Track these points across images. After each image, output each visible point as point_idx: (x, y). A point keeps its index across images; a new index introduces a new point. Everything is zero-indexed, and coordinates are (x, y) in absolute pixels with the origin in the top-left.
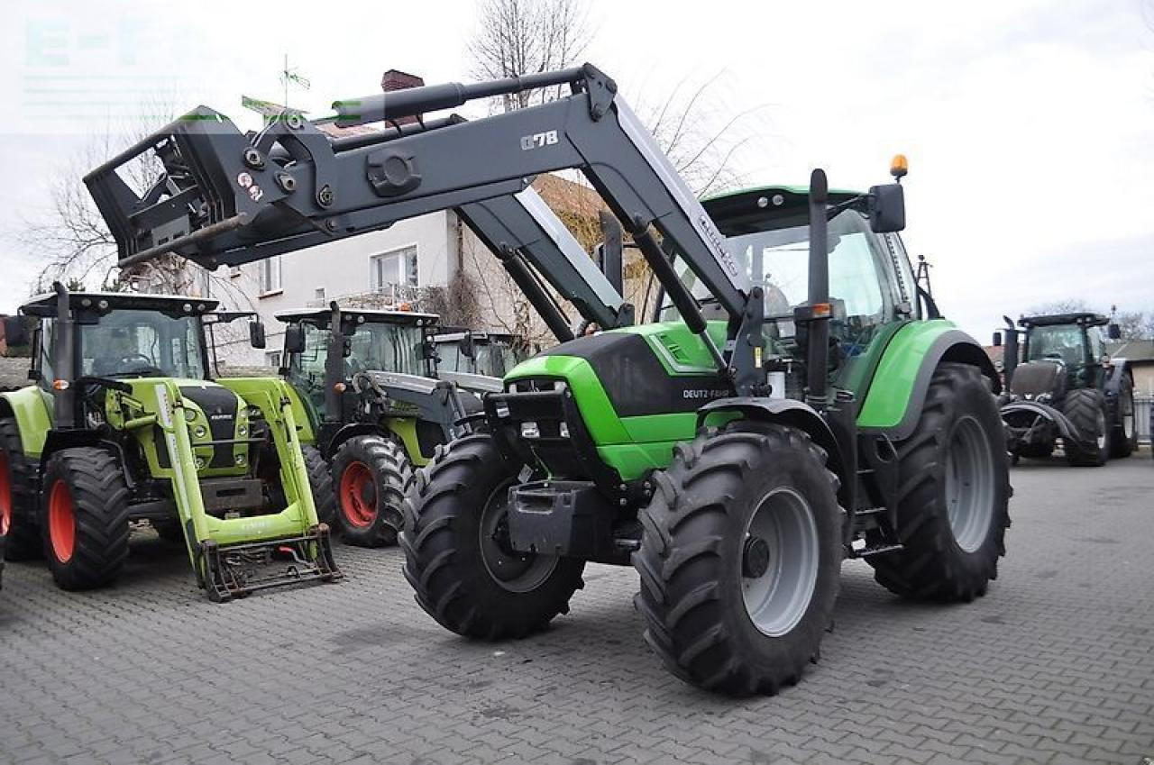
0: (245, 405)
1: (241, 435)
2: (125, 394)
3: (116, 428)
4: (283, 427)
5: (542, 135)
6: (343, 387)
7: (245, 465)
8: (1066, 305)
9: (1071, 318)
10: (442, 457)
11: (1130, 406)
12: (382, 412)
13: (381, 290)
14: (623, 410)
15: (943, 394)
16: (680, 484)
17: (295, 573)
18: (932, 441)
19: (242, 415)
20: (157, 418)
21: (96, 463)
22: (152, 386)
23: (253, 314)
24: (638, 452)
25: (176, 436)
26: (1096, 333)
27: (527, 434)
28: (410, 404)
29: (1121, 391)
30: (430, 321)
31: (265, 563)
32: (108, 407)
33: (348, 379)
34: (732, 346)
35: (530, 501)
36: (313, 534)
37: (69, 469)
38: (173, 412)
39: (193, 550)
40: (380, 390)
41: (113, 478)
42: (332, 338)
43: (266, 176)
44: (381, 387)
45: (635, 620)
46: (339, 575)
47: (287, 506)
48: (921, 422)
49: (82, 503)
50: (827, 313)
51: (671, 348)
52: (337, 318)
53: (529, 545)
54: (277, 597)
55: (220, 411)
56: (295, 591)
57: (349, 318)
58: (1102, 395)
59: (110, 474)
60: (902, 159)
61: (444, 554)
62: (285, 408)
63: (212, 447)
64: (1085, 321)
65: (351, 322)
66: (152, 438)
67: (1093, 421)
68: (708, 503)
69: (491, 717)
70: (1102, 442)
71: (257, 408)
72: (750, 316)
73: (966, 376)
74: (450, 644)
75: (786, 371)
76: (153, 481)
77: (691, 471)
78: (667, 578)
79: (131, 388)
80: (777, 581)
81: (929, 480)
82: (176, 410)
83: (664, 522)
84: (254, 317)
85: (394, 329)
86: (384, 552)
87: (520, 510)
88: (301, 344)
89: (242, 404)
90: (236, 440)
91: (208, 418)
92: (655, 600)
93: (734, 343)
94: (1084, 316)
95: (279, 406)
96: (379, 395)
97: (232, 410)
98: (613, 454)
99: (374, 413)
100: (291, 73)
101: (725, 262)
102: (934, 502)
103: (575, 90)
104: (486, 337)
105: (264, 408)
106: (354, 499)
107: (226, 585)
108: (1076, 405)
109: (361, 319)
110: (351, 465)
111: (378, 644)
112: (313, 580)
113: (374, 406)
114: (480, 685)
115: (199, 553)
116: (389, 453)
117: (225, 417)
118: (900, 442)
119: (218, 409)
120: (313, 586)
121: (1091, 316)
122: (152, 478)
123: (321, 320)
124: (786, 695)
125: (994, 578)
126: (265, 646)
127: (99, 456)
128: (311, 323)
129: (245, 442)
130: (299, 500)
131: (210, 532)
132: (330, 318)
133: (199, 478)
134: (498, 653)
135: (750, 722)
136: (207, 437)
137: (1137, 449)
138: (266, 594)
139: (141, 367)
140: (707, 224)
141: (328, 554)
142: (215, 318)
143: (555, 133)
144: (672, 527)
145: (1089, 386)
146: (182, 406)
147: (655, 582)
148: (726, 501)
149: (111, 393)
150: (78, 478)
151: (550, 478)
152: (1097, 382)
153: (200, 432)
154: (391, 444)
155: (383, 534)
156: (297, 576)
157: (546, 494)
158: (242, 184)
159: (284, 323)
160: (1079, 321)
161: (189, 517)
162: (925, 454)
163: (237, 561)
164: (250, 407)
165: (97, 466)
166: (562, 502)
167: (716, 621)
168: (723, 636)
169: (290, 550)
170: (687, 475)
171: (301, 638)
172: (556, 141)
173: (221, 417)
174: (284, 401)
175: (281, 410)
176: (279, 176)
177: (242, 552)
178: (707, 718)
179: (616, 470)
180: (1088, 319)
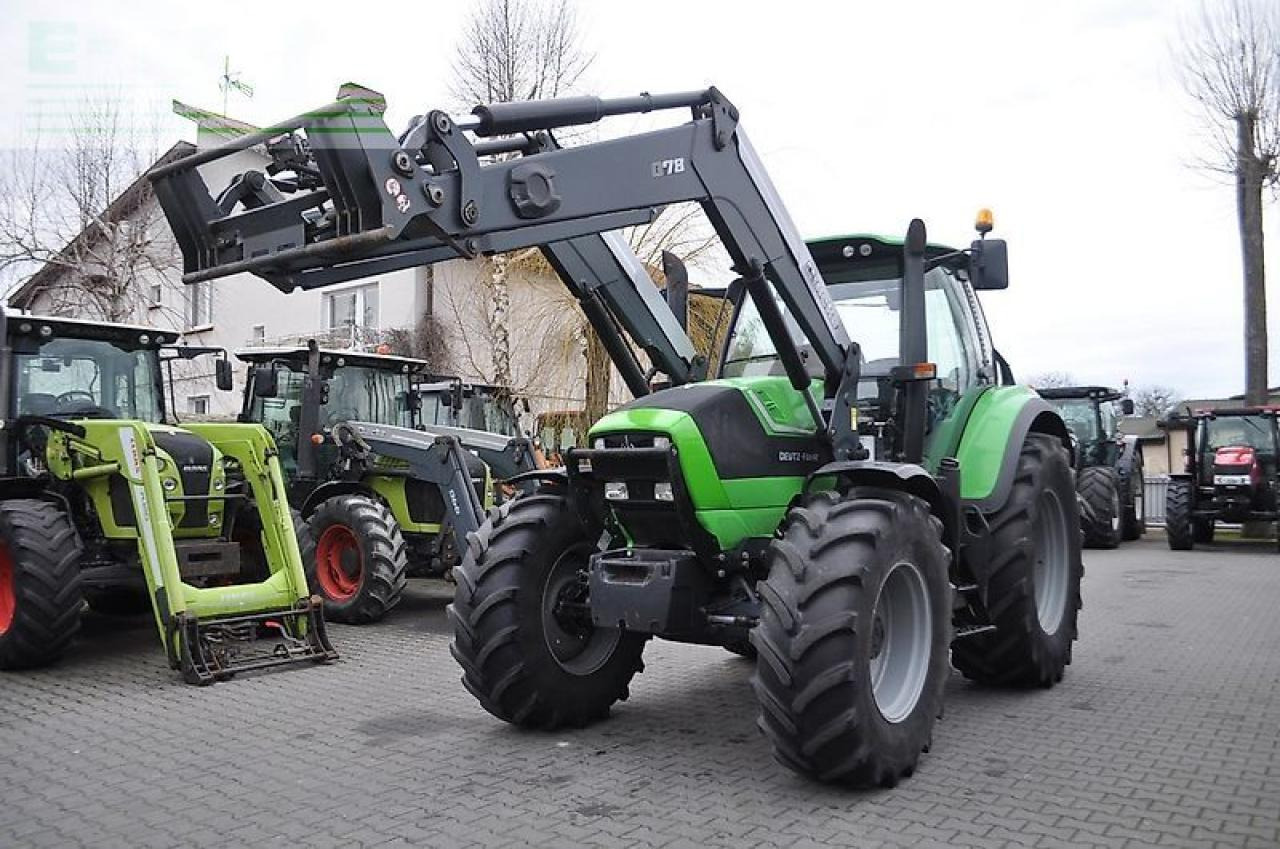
0: (221, 456)
1: (217, 490)
2: (76, 437)
3: (61, 477)
4: (268, 483)
5: (671, 162)
6: (320, 439)
7: (220, 525)
8: (1052, 378)
9: (1084, 391)
10: (501, 520)
11: (1139, 486)
12: (364, 469)
13: (333, 331)
14: (725, 472)
15: (1031, 465)
16: (807, 552)
17: (284, 652)
18: (1022, 515)
19: (218, 467)
20: (119, 467)
21: (43, 518)
22: (114, 429)
23: (220, 350)
24: (734, 519)
25: (146, 490)
26: (1109, 408)
27: (610, 495)
28: (399, 460)
29: (1132, 470)
30: (416, 368)
31: (249, 640)
32: (49, 451)
33: (327, 430)
34: (831, 405)
35: (617, 572)
36: (303, 607)
37: (10, 524)
38: (143, 461)
39: (164, 624)
40: (363, 444)
41: (64, 537)
42: (310, 381)
43: (413, 185)
44: (364, 440)
45: (698, 707)
46: (334, 655)
47: (269, 575)
48: (1012, 494)
49: (27, 565)
50: (931, 374)
51: (769, 405)
52: (314, 360)
53: (618, 620)
54: (267, 679)
55: (192, 461)
56: (286, 673)
57: (327, 359)
58: (1116, 473)
59: (61, 533)
60: (987, 214)
61: (507, 630)
62: (270, 460)
63: (183, 503)
64: (1097, 395)
65: (330, 364)
66: (107, 490)
67: (1109, 501)
68: (843, 575)
69: (592, 815)
70: (1116, 523)
71: (235, 460)
72: (848, 374)
73: (1050, 447)
74: (499, 733)
75: (876, 435)
76: (104, 542)
77: (819, 541)
78: (797, 658)
79: (84, 431)
80: (886, 663)
81: (1020, 556)
82: (146, 459)
83: (790, 596)
84: (222, 354)
85: (371, 375)
86: (370, 629)
87: (606, 581)
88: (273, 387)
89: (218, 455)
90: (210, 496)
91: (180, 469)
92: (779, 682)
93: (833, 402)
94: (1097, 390)
95: (264, 457)
96: (361, 449)
97: (208, 460)
98: (713, 520)
99: (354, 470)
100: (232, 78)
101: (828, 314)
102: (1024, 580)
103: (696, 116)
104: (471, 388)
105: (244, 460)
106: (330, 567)
107: (207, 665)
108: (1092, 484)
109: (341, 361)
110: (328, 530)
111: (416, 734)
112: (305, 660)
113: (355, 462)
114: (560, 779)
115: (172, 627)
116: (377, 516)
117: (200, 468)
118: (992, 515)
119: (191, 459)
120: (306, 667)
121: (1105, 390)
122: (103, 537)
123: (295, 360)
124: (906, 786)
125: (1068, 663)
126: (280, 737)
127: (46, 510)
128: (284, 363)
129: (220, 498)
130: (285, 567)
131: (187, 602)
132: (308, 359)
133: (174, 539)
134: (562, 744)
135: (883, 816)
136: (178, 492)
137: (1145, 532)
138: (252, 676)
139: (85, 407)
140: (813, 271)
141: (321, 631)
142: (175, 353)
143: (682, 160)
144: (803, 600)
145: (1102, 464)
146: (154, 454)
147: (780, 661)
148: (862, 573)
149: (55, 437)
150: (22, 536)
151: (630, 545)
152: (1109, 459)
153: (170, 485)
154: (378, 506)
155: (368, 609)
156: (285, 656)
157: (629, 563)
158: (390, 192)
159: (244, 363)
160: (1093, 395)
161: (161, 585)
162: (1015, 529)
163: (217, 638)
164: (226, 459)
165: (46, 522)
166: (660, 573)
167: (849, 705)
168: (856, 723)
169: (277, 625)
170: (811, 544)
171: (319, 727)
172: (682, 169)
173: (194, 468)
174: (270, 452)
175: (266, 463)
176: (427, 185)
177: (224, 627)
178: (833, 812)
179: (715, 537)
180: (1102, 393)
